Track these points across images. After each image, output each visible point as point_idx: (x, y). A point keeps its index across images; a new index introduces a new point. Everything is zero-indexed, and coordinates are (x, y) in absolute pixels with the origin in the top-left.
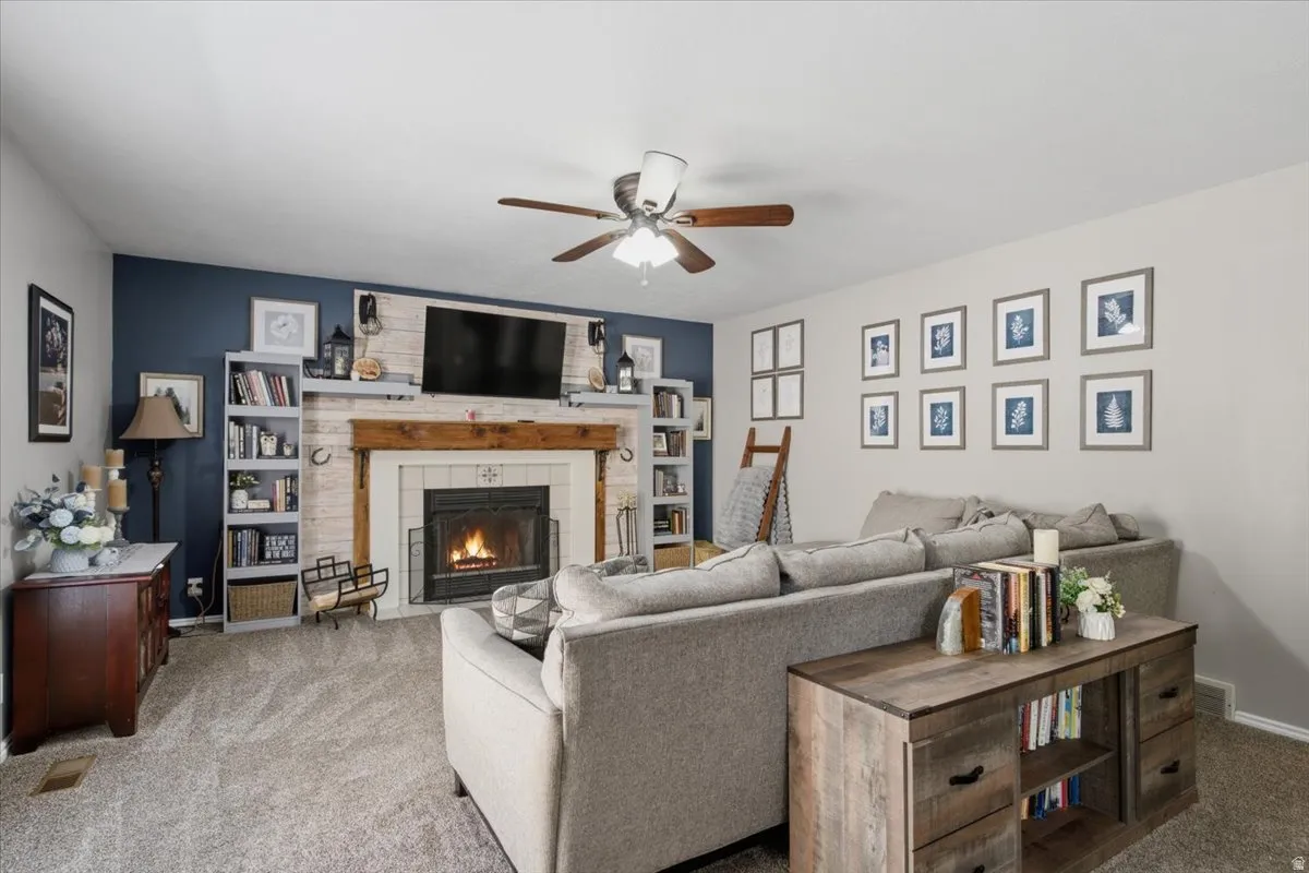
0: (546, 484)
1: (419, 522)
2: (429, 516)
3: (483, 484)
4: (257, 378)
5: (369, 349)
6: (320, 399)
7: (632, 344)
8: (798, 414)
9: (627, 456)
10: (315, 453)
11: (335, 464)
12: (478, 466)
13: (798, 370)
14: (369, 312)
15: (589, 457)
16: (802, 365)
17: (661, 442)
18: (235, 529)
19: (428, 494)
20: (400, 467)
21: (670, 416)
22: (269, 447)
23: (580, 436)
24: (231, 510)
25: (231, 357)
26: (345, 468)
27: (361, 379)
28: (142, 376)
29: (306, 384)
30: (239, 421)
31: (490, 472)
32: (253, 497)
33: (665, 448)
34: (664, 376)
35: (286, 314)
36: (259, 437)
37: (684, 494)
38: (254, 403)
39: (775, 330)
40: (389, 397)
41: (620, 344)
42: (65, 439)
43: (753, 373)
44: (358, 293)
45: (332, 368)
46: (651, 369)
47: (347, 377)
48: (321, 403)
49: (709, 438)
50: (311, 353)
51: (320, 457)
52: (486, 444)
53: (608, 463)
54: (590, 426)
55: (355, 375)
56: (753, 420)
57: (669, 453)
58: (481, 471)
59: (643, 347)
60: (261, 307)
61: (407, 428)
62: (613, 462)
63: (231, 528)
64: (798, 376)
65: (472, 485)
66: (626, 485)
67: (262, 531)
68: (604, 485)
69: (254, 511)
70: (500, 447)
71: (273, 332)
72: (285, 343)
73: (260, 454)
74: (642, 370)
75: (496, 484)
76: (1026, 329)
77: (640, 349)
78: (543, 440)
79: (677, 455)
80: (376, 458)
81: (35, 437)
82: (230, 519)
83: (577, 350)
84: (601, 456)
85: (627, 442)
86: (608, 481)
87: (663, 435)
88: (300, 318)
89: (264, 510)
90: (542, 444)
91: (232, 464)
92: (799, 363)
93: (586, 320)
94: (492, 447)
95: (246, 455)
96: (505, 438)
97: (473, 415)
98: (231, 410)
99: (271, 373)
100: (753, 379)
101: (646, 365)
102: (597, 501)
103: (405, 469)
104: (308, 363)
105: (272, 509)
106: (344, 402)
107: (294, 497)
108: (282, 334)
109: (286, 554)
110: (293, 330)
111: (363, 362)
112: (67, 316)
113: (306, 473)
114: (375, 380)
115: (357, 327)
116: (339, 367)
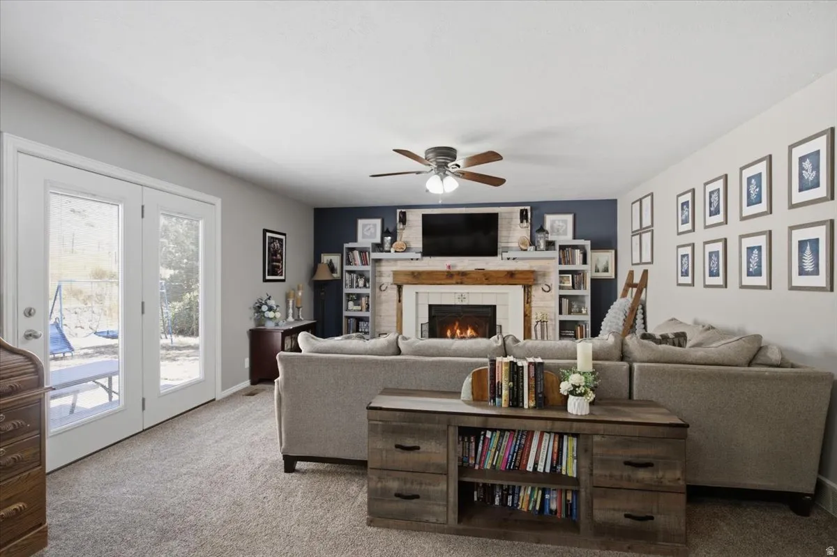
0: (494, 304)
1: (426, 320)
2: (431, 317)
3: (459, 303)
4: (356, 253)
5: (403, 236)
6: (383, 261)
7: (550, 220)
8: (650, 261)
9: (547, 289)
10: (381, 286)
11: (389, 291)
12: (455, 293)
13: (650, 229)
14: (403, 220)
15: (519, 290)
16: (652, 225)
17: (569, 280)
18: (348, 318)
19: (430, 307)
20: (417, 293)
21: (574, 263)
22: (361, 283)
23: (510, 277)
24: (347, 310)
25: (346, 245)
26: (393, 292)
27: (396, 252)
28: (322, 255)
29: (373, 256)
30: (350, 272)
31: (462, 296)
32: (355, 305)
33: (571, 285)
34: (575, 238)
35: (370, 225)
36: (357, 279)
37: (586, 314)
38: (355, 264)
39: (640, 200)
40: (412, 259)
41: (543, 220)
42: (284, 281)
43: (633, 232)
44: (398, 211)
45: (384, 248)
46: (565, 233)
47: (390, 251)
48: (383, 263)
49: (613, 277)
50: (378, 240)
51: (383, 288)
52: (454, 282)
53: (533, 293)
54: (515, 271)
55: (393, 250)
56: (633, 264)
57: (573, 287)
58: (457, 296)
59: (559, 221)
60: (361, 222)
61: (416, 274)
62: (536, 293)
63: (346, 317)
64: (650, 233)
65: (452, 303)
66: (546, 307)
67: (359, 319)
68: (530, 307)
69: (355, 311)
70: (462, 283)
71: (365, 233)
72: (369, 237)
73: (357, 286)
74: (558, 235)
75: (465, 303)
76: (757, 190)
77: (557, 222)
78: (486, 279)
79: (579, 288)
80: (406, 289)
81: (265, 280)
82: (345, 313)
83: (513, 227)
84: (527, 289)
85: (546, 280)
86: (533, 304)
87: (570, 276)
88: (375, 225)
89: (358, 311)
90: (486, 282)
91: (346, 290)
92: (650, 224)
93: (518, 209)
94: (457, 283)
95: (352, 287)
96: (465, 279)
97: (449, 267)
98: (347, 268)
99: (363, 251)
100: (633, 236)
101: (561, 231)
102: (525, 315)
103: (419, 294)
104: (376, 245)
105: (361, 310)
106: (392, 263)
107: (368, 305)
108: (368, 234)
109: (366, 330)
110: (373, 231)
111: (398, 243)
112: (283, 237)
113: (377, 295)
114: (402, 252)
115: (398, 227)
116: (387, 246)
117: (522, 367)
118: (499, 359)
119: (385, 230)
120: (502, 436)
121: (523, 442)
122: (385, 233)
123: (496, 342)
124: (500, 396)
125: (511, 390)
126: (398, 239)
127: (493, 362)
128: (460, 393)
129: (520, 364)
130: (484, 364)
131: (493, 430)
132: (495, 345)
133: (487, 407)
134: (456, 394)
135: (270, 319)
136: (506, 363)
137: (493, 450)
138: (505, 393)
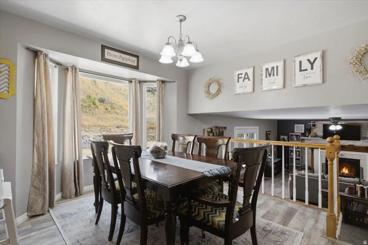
0: (359, 159)
3: (340, 157)
4: (295, 137)
5: (314, 131)
6: (305, 140)
14: (314, 125)
23: (367, 150)
24: (291, 155)
25: (291, 134)
26: (310, 151)
27: (311, 137)
28: (280, 136)
29: (302, 138)
31: (342, 155)
35: (300, 126)
38: (294, 140)
40: (318, 140)
44: (312, 122)
45: (306, 135)
47: (308, 136)
50: (303, 132)
55: (310, 136)
60: (296, 125)
63: (290, 158)
70: (342, 150)
72: (299, 131)
88: (302, 127)
95: (292, 148)
96: (344, 149)
104: (302, 134)
105: (297, 156)
106: (309, 141)
107: (300, 155)
108: (299, 129)
109: (299, 163)
110: (301, 129)
111: (312, 134)
112: (270, 133)
113: (303, 151)
114: (314, 137)
115: (312, 128)
116: (307, 135)
117: (365, 188)
118: (357, 185)
119: (306, 129)
120: (358, 204)
121: (365, 207)
122: (306, 130)
123: (357, 180)
124: (358, 194)
125: (361, 193)
126: (312, 131)
127: (355, 186)
128: (345, 191)
129: (364, 187)
130: (353, 186)
131: (356, 202)
132: (356, 181)
133: (353, 196)
134: (344, 191)
135: (269, 158)
136: (360, 187)
137: (356, 207)
138: (359, 193)
